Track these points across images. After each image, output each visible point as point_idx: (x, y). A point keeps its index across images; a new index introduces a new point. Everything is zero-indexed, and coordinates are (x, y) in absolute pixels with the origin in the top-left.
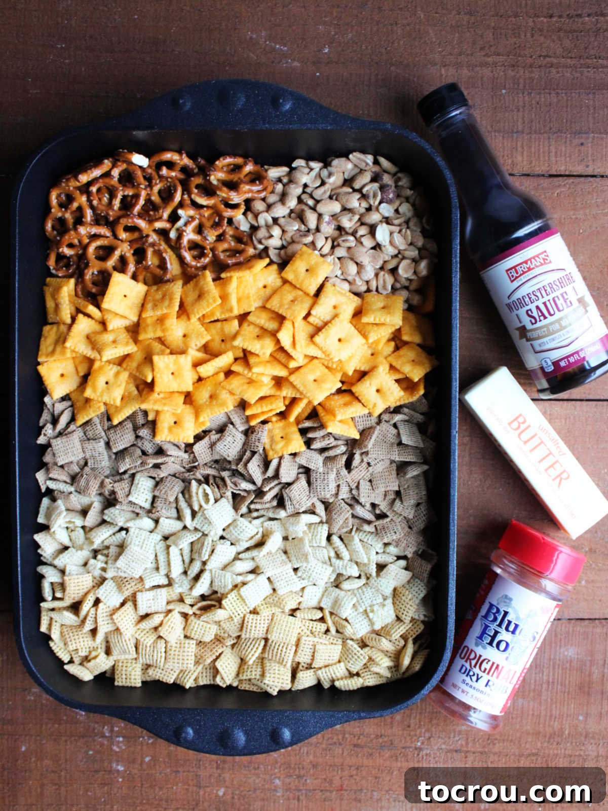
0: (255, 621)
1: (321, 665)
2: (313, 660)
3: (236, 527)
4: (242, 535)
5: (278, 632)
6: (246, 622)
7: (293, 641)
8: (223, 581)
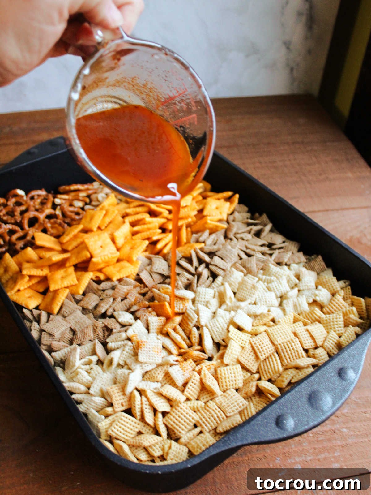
0: (259, 341)
1: (322, 339)
2: (315, 342)
3: (199, 295)
4: (206, 296)
5: (279, 336)
6: (254, 345)
7: (293, 336)
8: (219, 326)
